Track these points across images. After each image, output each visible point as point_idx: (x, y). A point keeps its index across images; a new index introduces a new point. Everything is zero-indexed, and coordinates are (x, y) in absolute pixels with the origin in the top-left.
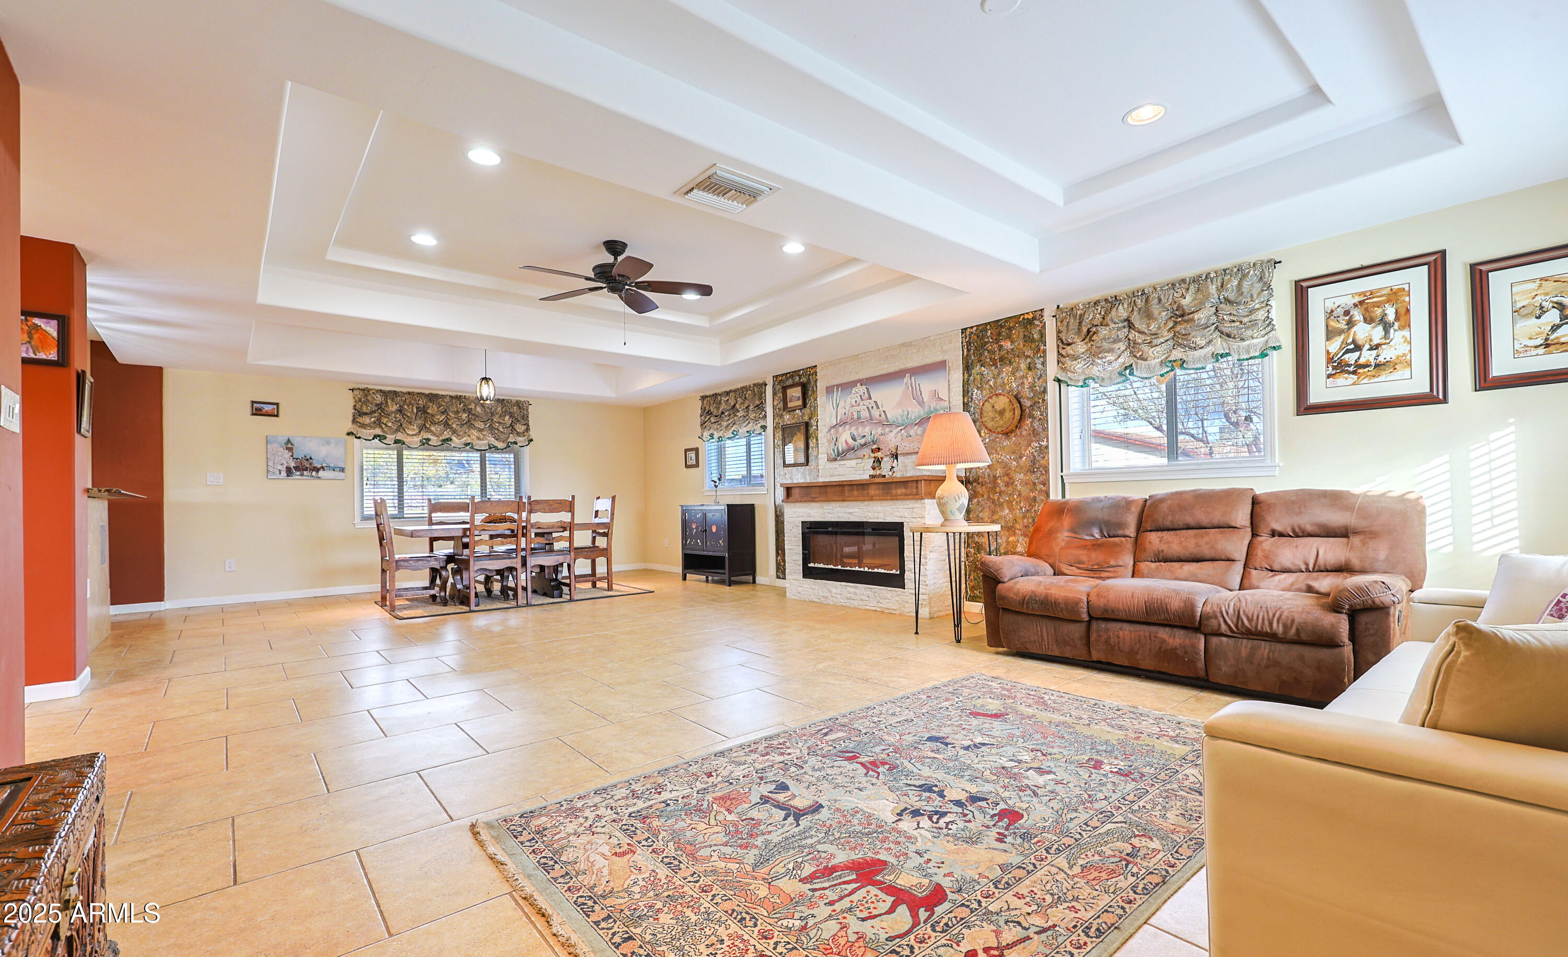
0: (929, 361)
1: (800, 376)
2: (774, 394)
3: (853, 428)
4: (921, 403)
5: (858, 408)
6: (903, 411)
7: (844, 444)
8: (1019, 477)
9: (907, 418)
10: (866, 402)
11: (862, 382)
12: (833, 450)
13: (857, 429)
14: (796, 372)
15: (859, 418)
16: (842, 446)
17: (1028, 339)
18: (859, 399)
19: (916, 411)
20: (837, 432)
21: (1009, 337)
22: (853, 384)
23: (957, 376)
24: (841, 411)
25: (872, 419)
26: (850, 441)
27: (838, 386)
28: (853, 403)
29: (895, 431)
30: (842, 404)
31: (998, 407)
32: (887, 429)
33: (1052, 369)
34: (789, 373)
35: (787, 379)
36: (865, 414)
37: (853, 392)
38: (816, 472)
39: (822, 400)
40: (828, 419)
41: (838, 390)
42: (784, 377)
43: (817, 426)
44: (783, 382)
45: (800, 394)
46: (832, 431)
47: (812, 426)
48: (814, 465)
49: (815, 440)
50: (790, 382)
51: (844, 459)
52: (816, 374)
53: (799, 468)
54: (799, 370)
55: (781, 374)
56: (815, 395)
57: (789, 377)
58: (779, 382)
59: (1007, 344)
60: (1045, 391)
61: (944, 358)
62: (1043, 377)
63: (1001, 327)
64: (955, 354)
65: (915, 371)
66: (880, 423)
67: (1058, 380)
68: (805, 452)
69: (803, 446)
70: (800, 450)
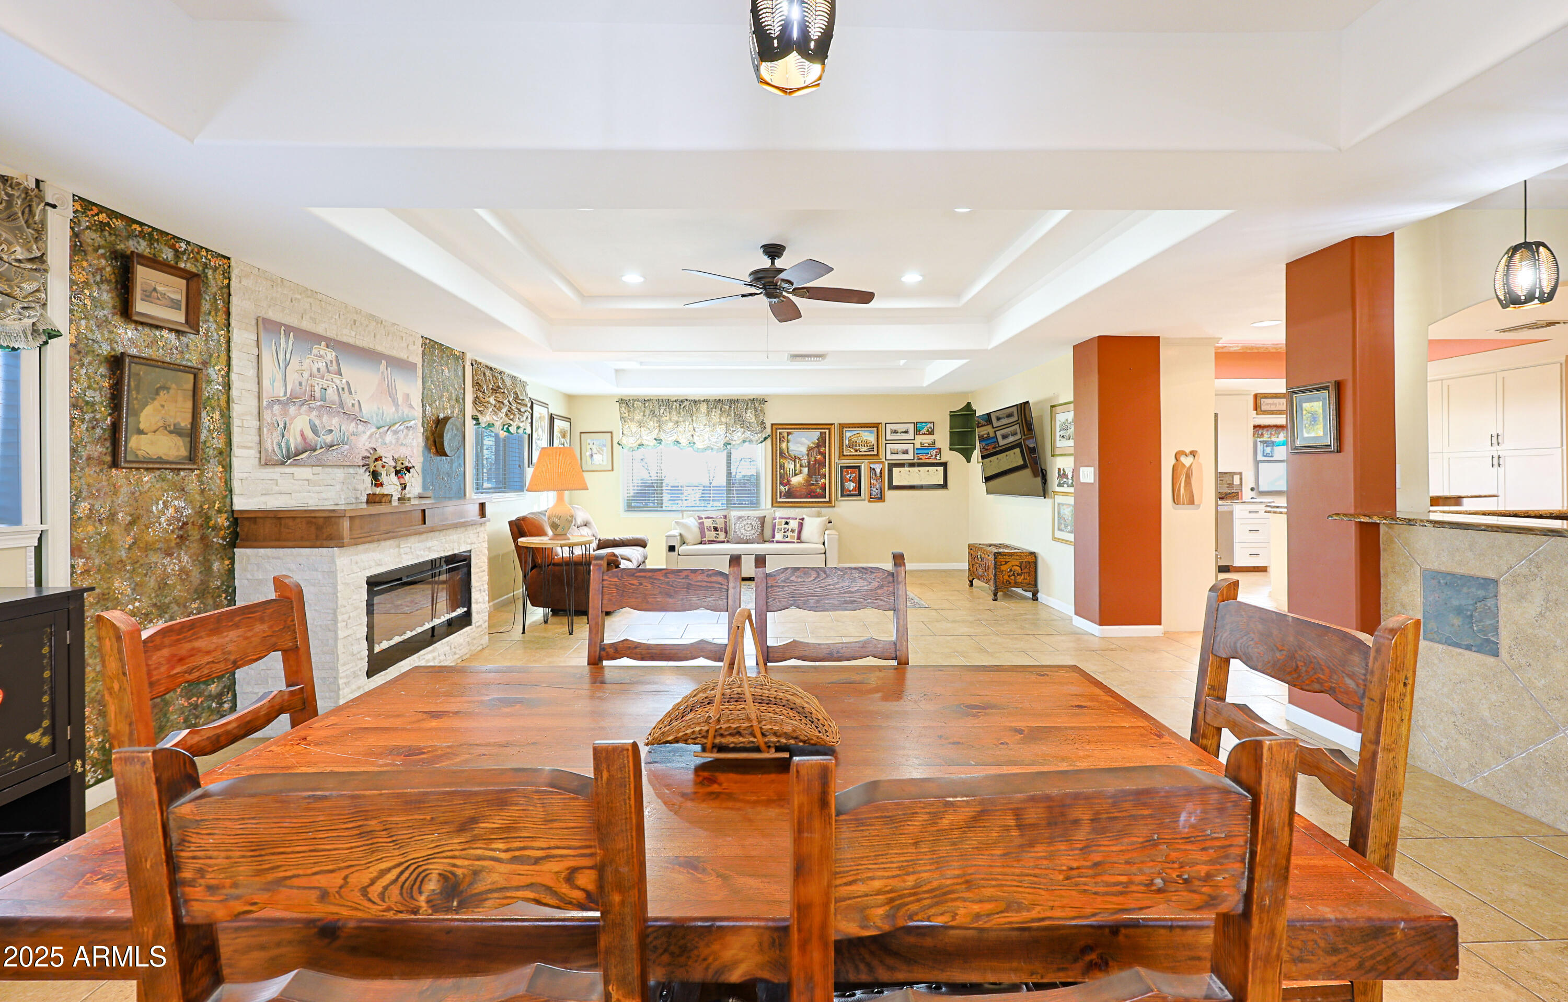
0: (398, 354)
1: (178, 254)
2: (77, 249)
3: (314, 413)
4: (395, 404)
5: (325, 383)
6: (379, 408)
7: (299, 439)
9: (382, 419)
10: (337, 380)
11: (332, 343)
12: (280, 446)
13: (320, 417)
14: (172, 240)
15: (323, 399)
16: (294, 441)
17: (456, 374)
18: (323, 369)
19: (390, 411)
20: (285, 413)
21: (447, 364)
22: (317, 338)
24: (293, 377)
25: (341, 407)
26: (309, 434)
27: (289, 329)
28: (315, 370)
29: (368, 433)
30: (294, 363)
32: (361, 428)
33: (469, 408)
34: (141, 224)
35: (131, 236)
36: (332, 395)
37: (315, 351)
38: (217, 485)
39: (242, 337)
40: (266, 383)
41: (287, 335)
42: (119, 223)
43: (228, 386)
44: (114, 232)
45: (180, 296)
46: (276, 408)
47: (209, 382)
48: (214, 470)
49: (217, 416)
50: (142, 247)
51: (296, 464)
52: (227, 274)
53: (170, 475)
54: (180, 240)
55: (102, 209)
56: (221, 318)
57: (142, 235)
58: (102, 227)
59: (446, 370)
60: (464, 424)
61: (412, 360)
62: (463, 411)
63: (443, 352)
64: (418, 359)
65: (390, 360)
66: (354, 417)
67: (474, 418)
68: (192, 434)
69: (185, 422)
70: (176, 431)
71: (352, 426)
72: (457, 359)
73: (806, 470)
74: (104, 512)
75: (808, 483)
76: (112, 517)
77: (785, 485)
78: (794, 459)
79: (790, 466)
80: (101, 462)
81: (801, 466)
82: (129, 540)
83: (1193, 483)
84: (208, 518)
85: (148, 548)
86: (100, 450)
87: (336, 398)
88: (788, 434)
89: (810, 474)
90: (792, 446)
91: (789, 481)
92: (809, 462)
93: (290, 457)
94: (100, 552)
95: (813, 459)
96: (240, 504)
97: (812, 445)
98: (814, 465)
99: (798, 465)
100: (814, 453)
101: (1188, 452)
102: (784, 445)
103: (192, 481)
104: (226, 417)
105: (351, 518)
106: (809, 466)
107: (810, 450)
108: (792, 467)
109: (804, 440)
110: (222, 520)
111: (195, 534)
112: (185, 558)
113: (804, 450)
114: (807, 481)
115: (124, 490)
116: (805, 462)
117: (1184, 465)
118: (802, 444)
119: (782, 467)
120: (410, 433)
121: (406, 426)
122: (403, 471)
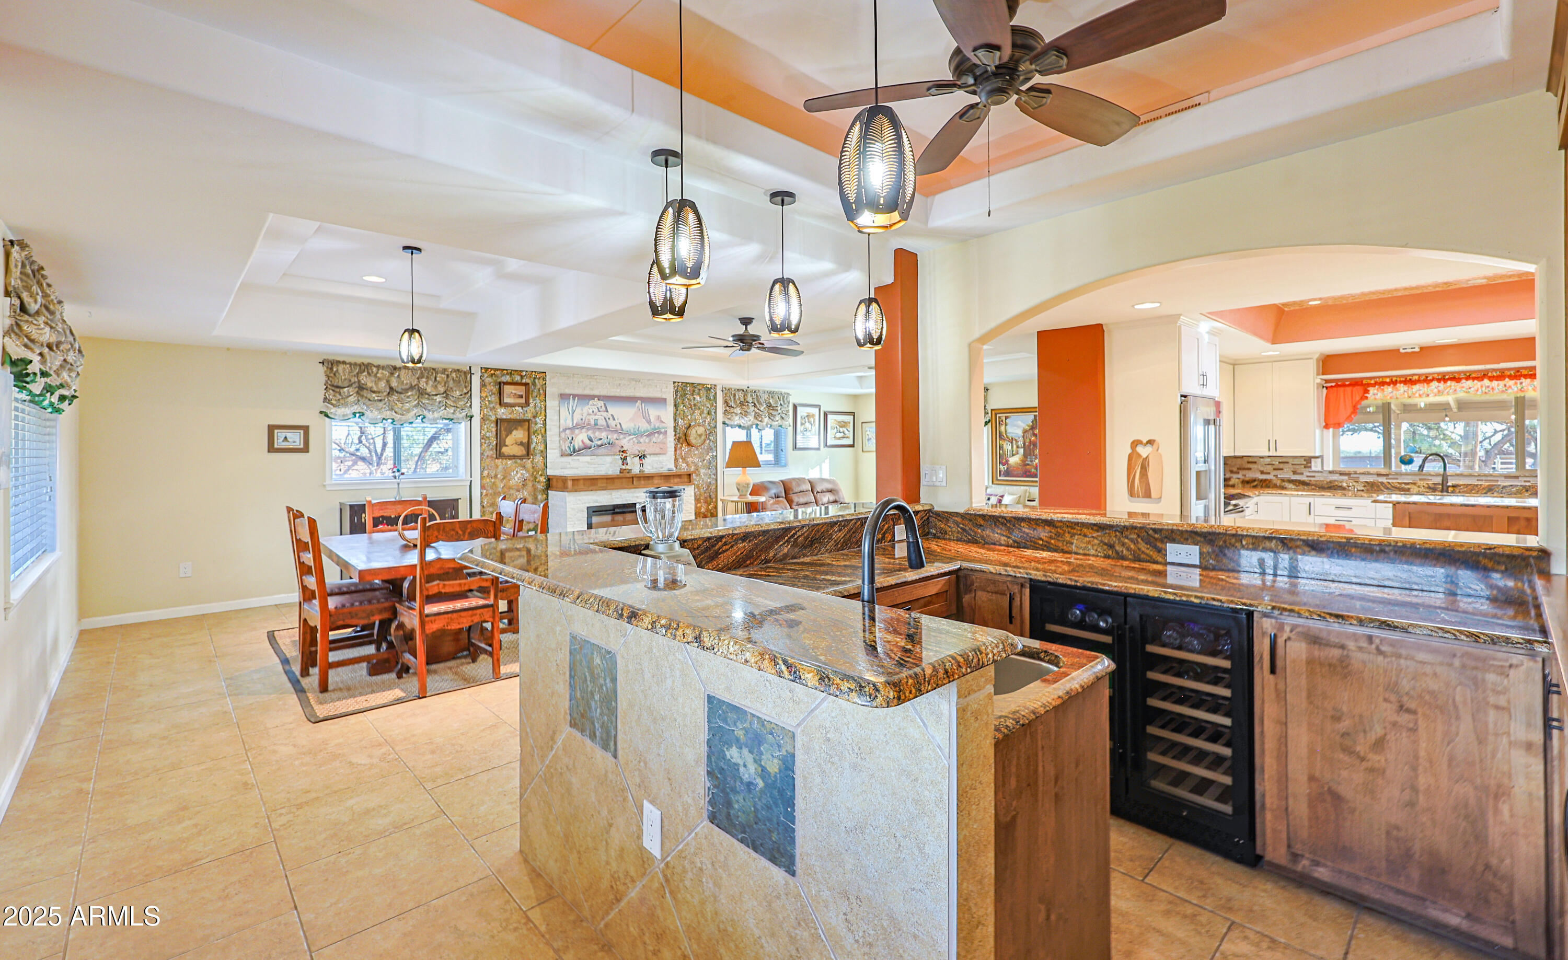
0: (651, 395)
1: (522, 377)
2: (483, 385)
3: (590, 431)
4: (649, 422)
5: (596, 417)
6: (635, 425)
7: (581, 444)
8: (702, 471)
9: (638, 431)
10: (605, 414)
11: (600, 398)
12: (570, 447)
13: (594, 433)
14: (519, 372)
15: (596, 424)
16: (578, 444)
17: (708, 398)
18: (596, 410)
19: (644, 426)
20: (573, 433)
21: (699, 394)
22: (592, 397)
23: (671, 408)
24: (578, 416)
25: (608, 427)
26: (586, 441)
27: (574, 396)
28: (591, 412)
29: (628, 438)
30: (578, 411)
31: (699, 432)
32: (622, 436)
33: (720, 417)
34: (507, 370)
35: (503, 375)
36: (602, 422)
37: (591, 403)
38: (541, 465)
39: (552, 403)
40: (562, 421)
41: (574, 399)
42: (498, 372)
43: (545, 424)
44: (497, 376)
45: (523, 393)
46: (568, 431)
47: (536, 424)
48: (538, 459)
49: (540, 437)
50: (507, 378)
51: (579, 455)
52: (544, 379)
53: (519, 461)
54: (522, 371)
55: (492, 369)
56: (542, 397)
57: (507, 374)
58: (492, 375)
59: (698, 398)
60: (715, 427)
61: (664, 396)
62: (715, 419)
63: (695, 387)
64: (670, 396)
65: (644, 400)
66: (616, 431)
67: (724, 423)
68: (527, 446)
69: (525, 440)
70: (521, 444)
71: (615, 436)
72: (709, 389)
73: (1021, 451)
74: (493, 474)
75: (1024, 464)
76: (496, 476)
77: (1004, 465)
78: (1012, 441)
79: (1008, 447)
80: (492, 457)
81: (1018, 447)
82: (502, 485)
83: (1150, 474)
84: (536, 478)
85: (510, 488)
86: (492, 453)
87: (604, 423)
88: (1006, 418)
89: (1025, 455)
90: (1009, 429)
91: (1007, 461)
92: (1024, 444)
93: (575, 452)
94: (492, 488)
95: (1028, 440)
96: (550, 472)
97: (1027, 428)
98: (1029, 446)
99: (1015, 447)
100: (1029, 434)
101: (1145, 441)
102: (1003, 428)
103: (528, 463)
104: (544, 437)
105: (573, 480)
106: (1024, 447)
107: (1025, 432)
108: (1010, 448)
109: (1019, 422)
110: (542, 479)
111: (530, 484)
112: (525, 493)
113: (1020, 432)
114: (1023, 461)
115: (500, 467)
116: (1021, 443)
117: (1139, 455)
118: (1018, 427)
119: (1001, 447)
120: (661, 436)
121: (658, 432)
122: (642, 457)
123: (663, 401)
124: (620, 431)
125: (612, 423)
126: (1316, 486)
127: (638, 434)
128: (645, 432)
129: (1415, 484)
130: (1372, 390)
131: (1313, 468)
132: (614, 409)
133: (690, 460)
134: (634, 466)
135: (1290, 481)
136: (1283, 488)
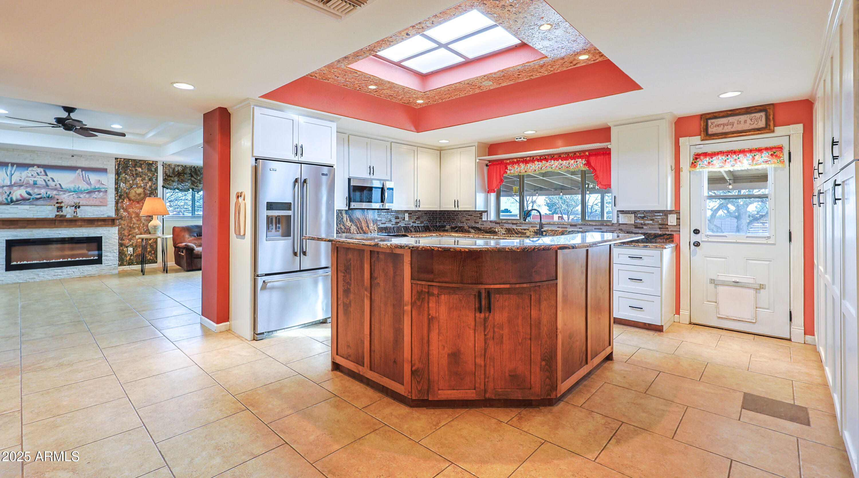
0: (94, 166)
3: (29, 189)
4: (89, 184)
5: (36, 179)
6: (75, 186)
7: (19, 197)
9: (78, 190)
10: (44, 177)
11: (39, 166)
12: (7, 199)
13: (33, 190)
15: (35, 184)
16: (15, 197)
17: (150, 170)
18: (35, 175)
19: (84, 186)
20: (10, 189)
21: (140, 167)
22: (29, 165)
23: (112, 176)
24: (15, 179)
25: (48, 186)
26: (26, 195)
29: (66, 194)
30: (17, 174)
33: (160, 183)
36: (41, 182)
37: (29, 169)
41: (12, 166)
46: (5, 188)
51: (17, 204)
59: (140, 170)
60: (156, 189)
61: (105, 167)
62: (156, 184)
63: (137, 163)
64: (111, 167)
65: (84, 169)
66: (56, 189)
67: (163, 187)
71: (55, 192)
72: (151, 164)
87: (44, 183)
93: (13, 202)
117: (239, 204)
120: (101, 194)
121: (98, 191)
122: (77, 206)
123: (104, 171)
124: (61, 189)
125: (51, 183)
126: (483, 230)
127: (78, 192)
128: (85, 190)
129: (528, 229)
130: (509, 167)
131: (483, 219)
132: (51, 174)
133: (131, 210)
134: (68, 212)
135: (473, 228)
136: (469, 232)
